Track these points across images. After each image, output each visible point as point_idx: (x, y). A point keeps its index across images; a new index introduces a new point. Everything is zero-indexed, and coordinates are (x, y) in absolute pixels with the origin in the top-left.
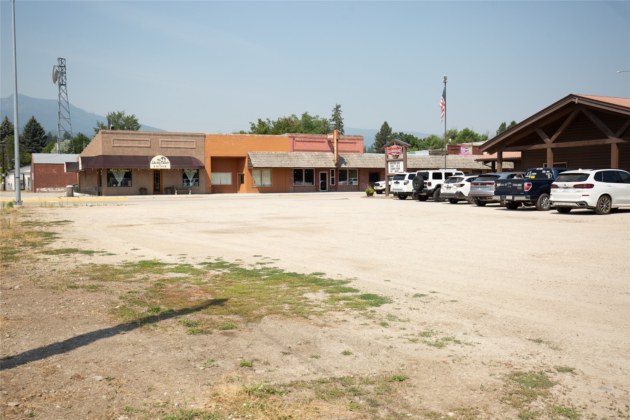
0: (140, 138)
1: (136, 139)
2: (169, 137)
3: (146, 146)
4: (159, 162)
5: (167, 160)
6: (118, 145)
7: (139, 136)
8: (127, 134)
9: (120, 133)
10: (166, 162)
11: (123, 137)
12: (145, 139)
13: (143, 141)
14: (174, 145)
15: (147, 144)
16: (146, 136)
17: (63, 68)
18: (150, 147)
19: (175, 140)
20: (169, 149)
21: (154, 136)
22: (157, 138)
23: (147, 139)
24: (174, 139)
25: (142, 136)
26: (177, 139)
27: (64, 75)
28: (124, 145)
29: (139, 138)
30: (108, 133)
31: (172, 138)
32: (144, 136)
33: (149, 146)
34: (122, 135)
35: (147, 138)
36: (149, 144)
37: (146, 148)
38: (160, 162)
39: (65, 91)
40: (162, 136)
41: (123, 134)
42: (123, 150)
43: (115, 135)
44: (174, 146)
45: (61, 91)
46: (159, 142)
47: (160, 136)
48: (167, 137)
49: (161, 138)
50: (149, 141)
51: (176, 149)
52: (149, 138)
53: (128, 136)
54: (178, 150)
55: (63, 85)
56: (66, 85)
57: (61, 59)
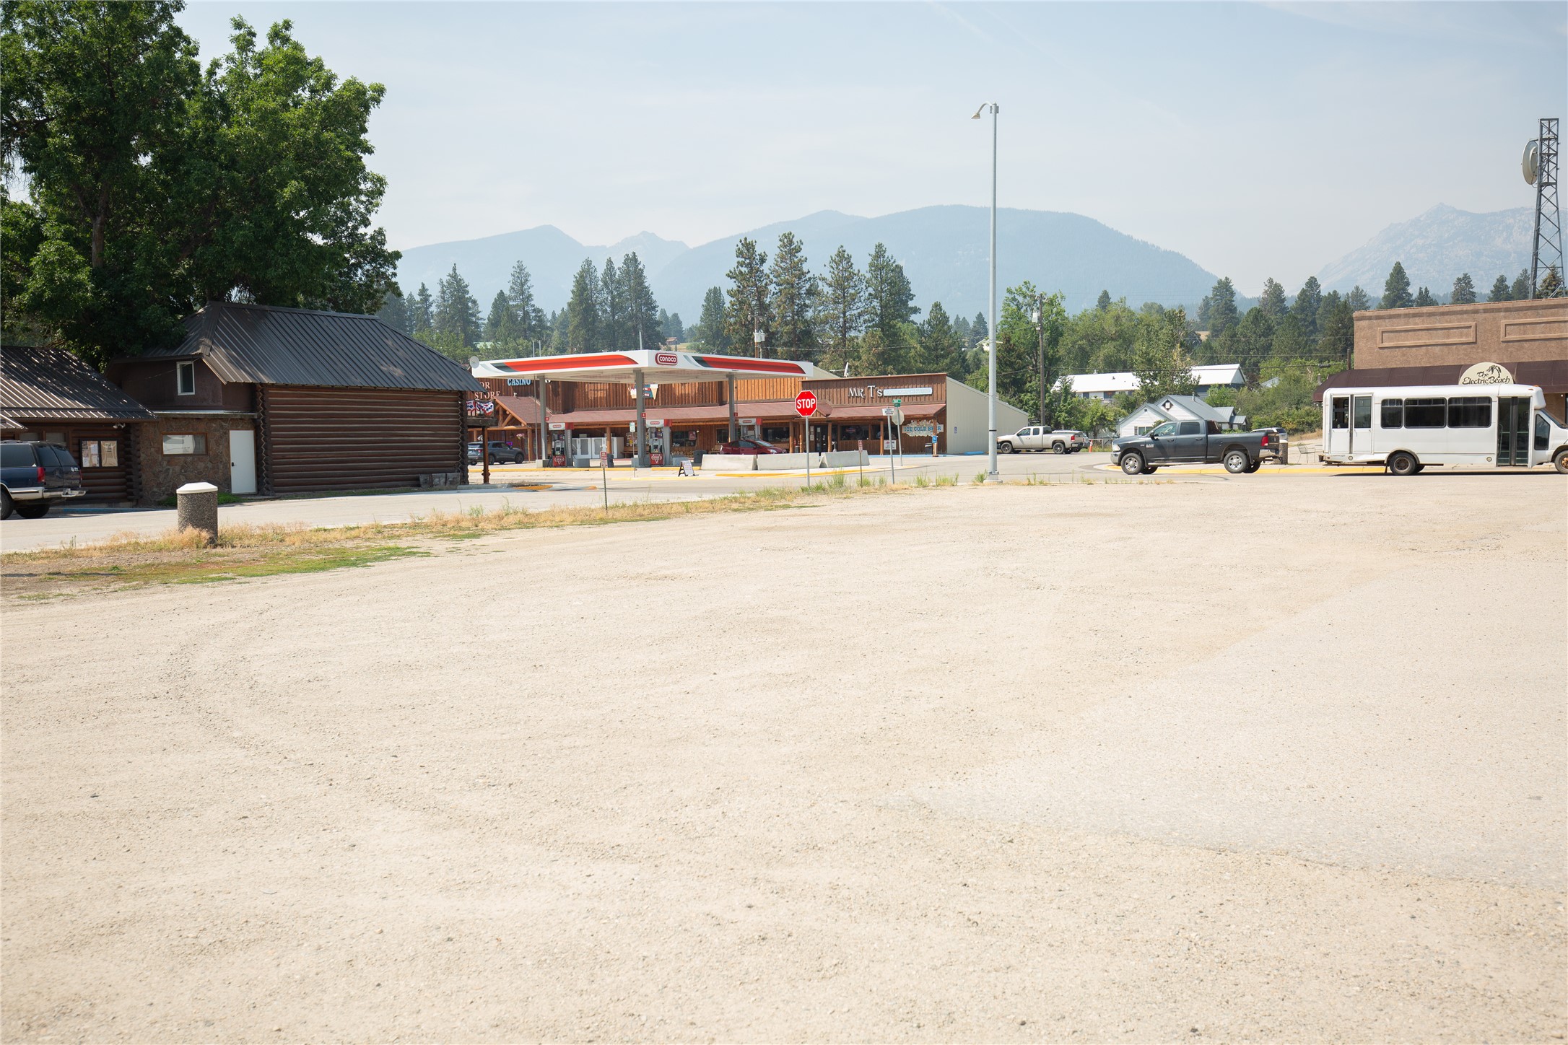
0: (1450, 322)
1: (1438, 325)
2: (1529, 313)
3: (1464, 340)
4: (1481, 378)
5: (1505, 373)
6: (1391, 344)
7: (1446, 317)
8: (1415, 315)
9: (1399, 316)
10: (1501, 377)
11: (1407, 324)
12: (1463, 324)
13: (1457, 328)
14: (1542, 333)
15: (1467, 335)
16: (1465, 316)
17: (1551, 142)
18: (1475, 343)
19: (1545, 319)
20: (1526, 345)
21: (1487, 315)
22: (1494, 319)
23: (1467, 324)
24: (1543, 316)
25: (1454, 316)
26: (1553, 315)
27: (1554, 160)
28: (1408, 343)
29: (1447, 322)
30: (1370, 318)
31: (1538, 315)
32: (1459, 316)
33: (1471, 339)
34: (1402, 320)
35: (1466, 320)
36: (1473, 334)
37: (1464, 346)
38: (1486, 378)
39: (1553, 200)
40: (1508, 313)
41: (1407, 315)
42: (1404, 355)
43: (1387, 321)
44: (1542, 336)
45: (1543, 199)
46: (1499, 327)
47: (1502, 314)
48: (1521, 313)
49: (1505, 318)
50: (1473, 329)
51: (1547, 342)
52: (1474, 319)
53: (1417, 320)
54: (1553, 343)
55: (1548, 184)
56: (1556, 184)
57: (1550, 120)
